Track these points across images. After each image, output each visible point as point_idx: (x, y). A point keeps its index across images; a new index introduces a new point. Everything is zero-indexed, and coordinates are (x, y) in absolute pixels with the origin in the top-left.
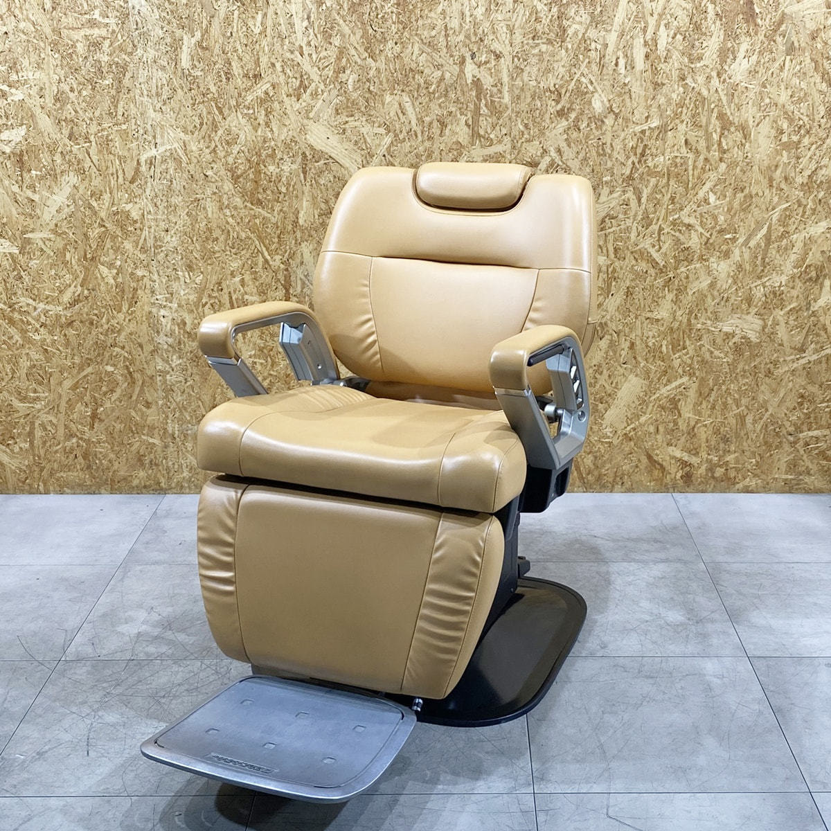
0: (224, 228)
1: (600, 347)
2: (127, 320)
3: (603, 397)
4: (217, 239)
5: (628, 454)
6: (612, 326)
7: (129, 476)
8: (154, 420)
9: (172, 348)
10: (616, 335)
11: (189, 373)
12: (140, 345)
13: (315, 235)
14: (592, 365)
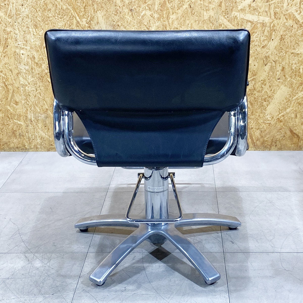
0: (54, 3)
1: (265, 70)
2: (3, 56)
3: (266, 98)
4: (50, 9)
5: (279, 130)
6: (272, 58)
7: (9, 142)
8: (20, 111)
9: (28, 71)
10: (274, 63)
11: (38, 85)
12: (10, 70)
13: (105, 7)
14: (261, 80)
